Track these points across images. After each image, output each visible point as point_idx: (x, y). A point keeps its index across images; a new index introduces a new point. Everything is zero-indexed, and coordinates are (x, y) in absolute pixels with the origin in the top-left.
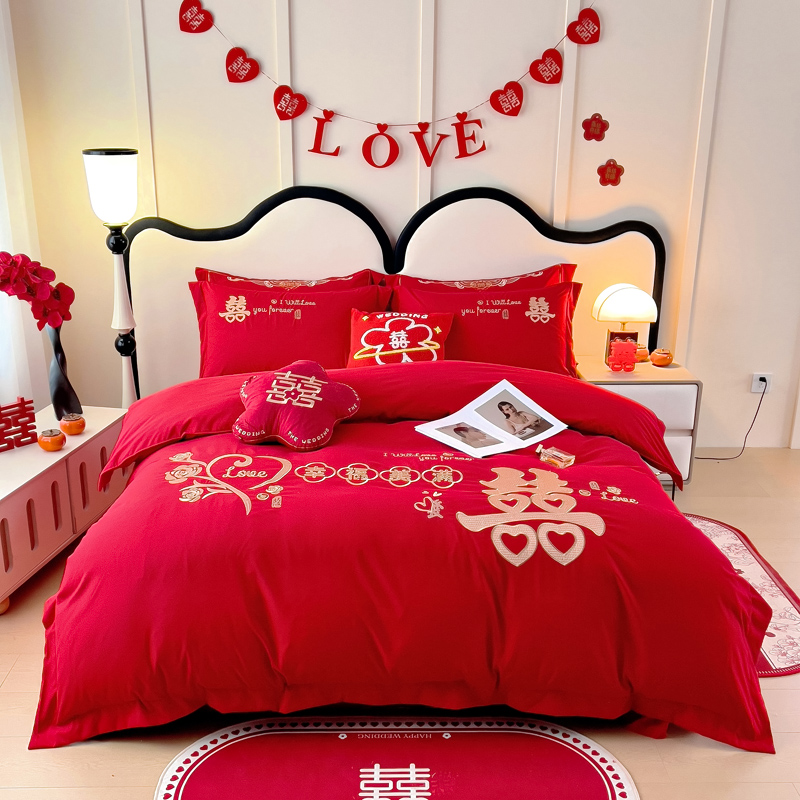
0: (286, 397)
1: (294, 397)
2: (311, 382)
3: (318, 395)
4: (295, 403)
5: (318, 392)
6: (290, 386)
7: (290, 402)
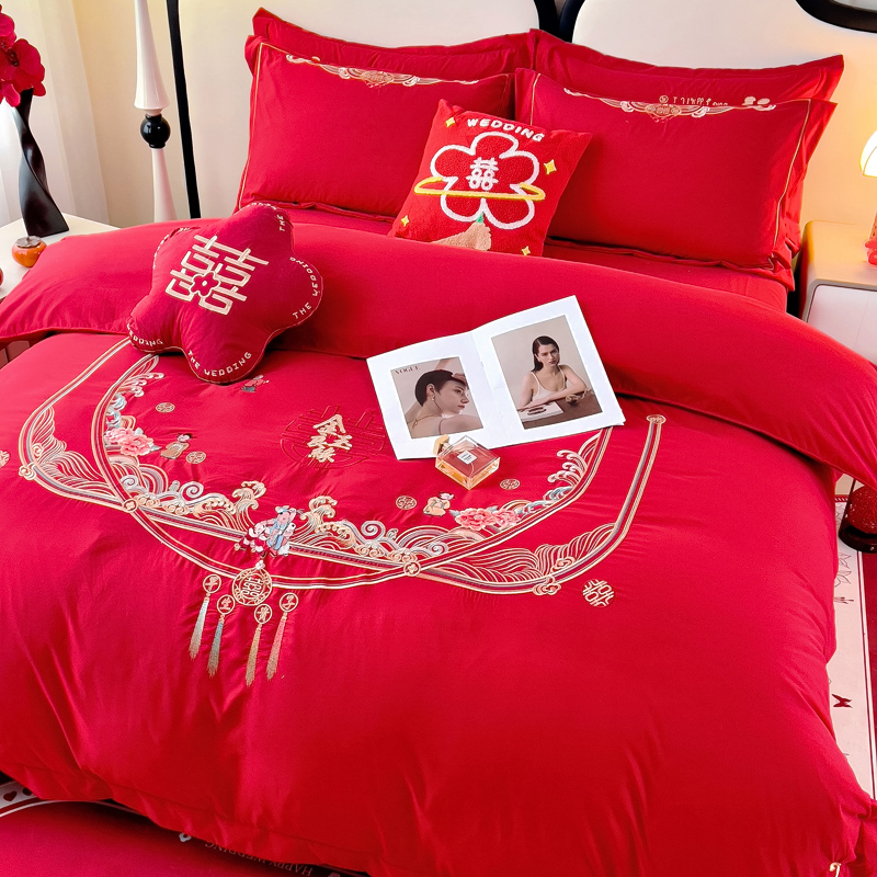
0: (193, 290)
1: (204, 291)
2: (239, 262)
3: (241, 290)
4: (203, 303)
5: (243, 283)
6: (204, 266)
7: (196, 299)
